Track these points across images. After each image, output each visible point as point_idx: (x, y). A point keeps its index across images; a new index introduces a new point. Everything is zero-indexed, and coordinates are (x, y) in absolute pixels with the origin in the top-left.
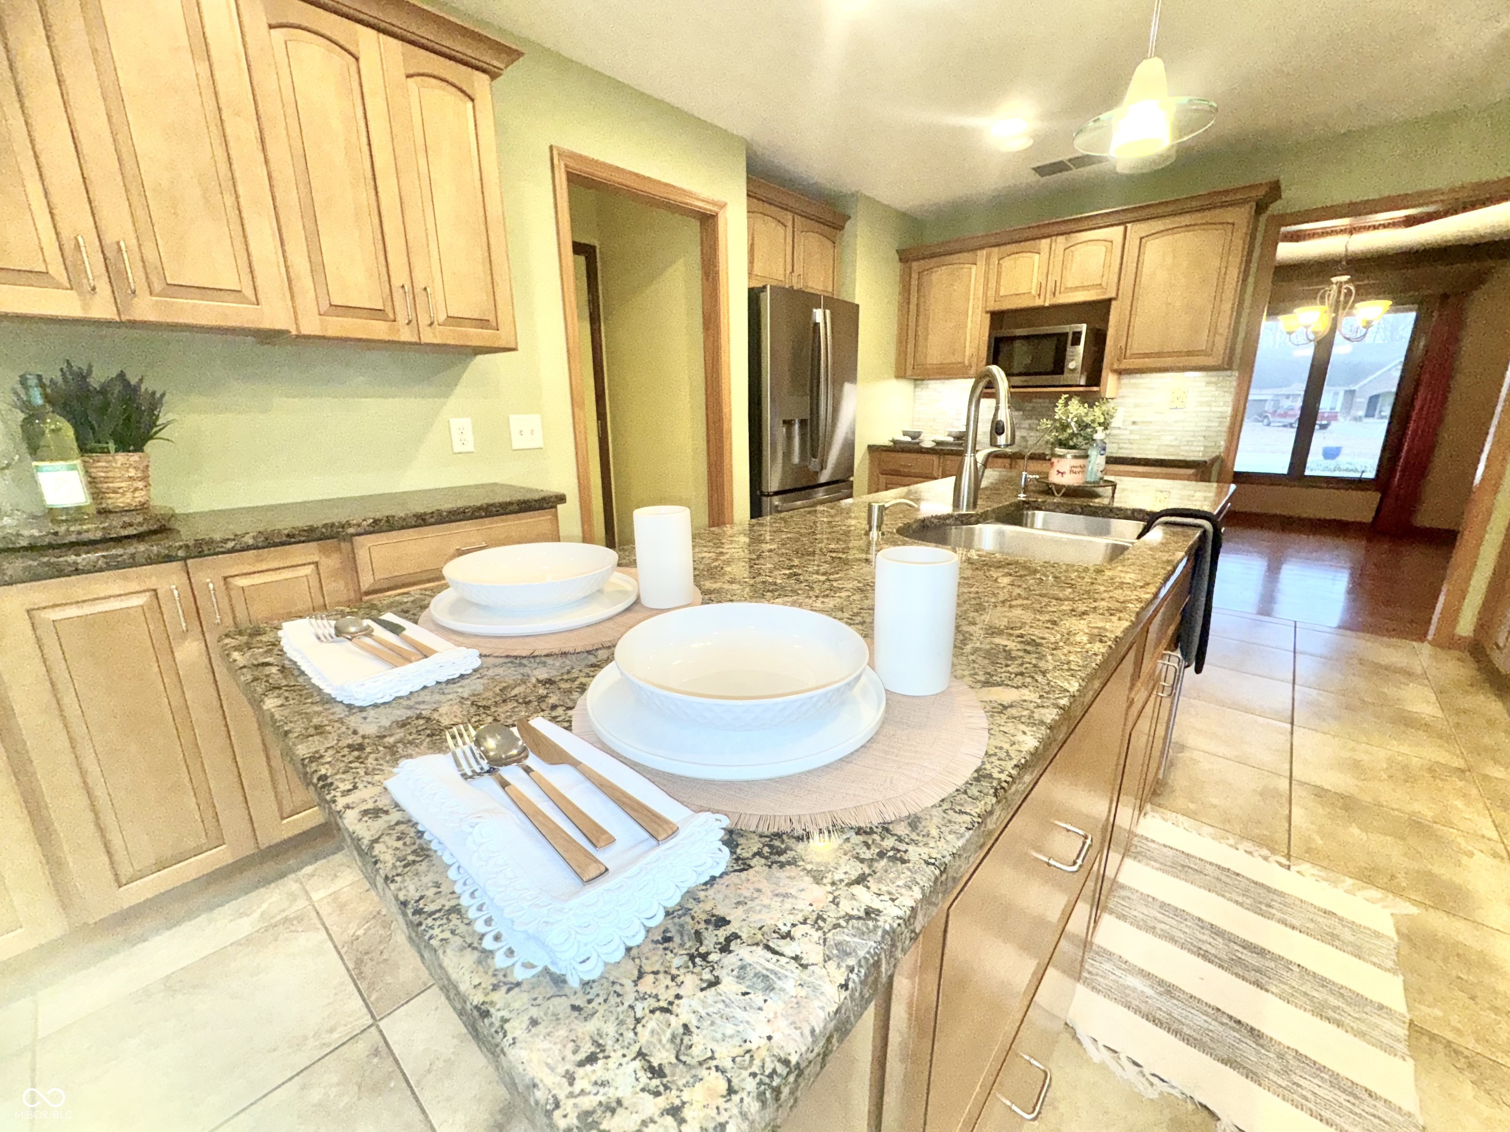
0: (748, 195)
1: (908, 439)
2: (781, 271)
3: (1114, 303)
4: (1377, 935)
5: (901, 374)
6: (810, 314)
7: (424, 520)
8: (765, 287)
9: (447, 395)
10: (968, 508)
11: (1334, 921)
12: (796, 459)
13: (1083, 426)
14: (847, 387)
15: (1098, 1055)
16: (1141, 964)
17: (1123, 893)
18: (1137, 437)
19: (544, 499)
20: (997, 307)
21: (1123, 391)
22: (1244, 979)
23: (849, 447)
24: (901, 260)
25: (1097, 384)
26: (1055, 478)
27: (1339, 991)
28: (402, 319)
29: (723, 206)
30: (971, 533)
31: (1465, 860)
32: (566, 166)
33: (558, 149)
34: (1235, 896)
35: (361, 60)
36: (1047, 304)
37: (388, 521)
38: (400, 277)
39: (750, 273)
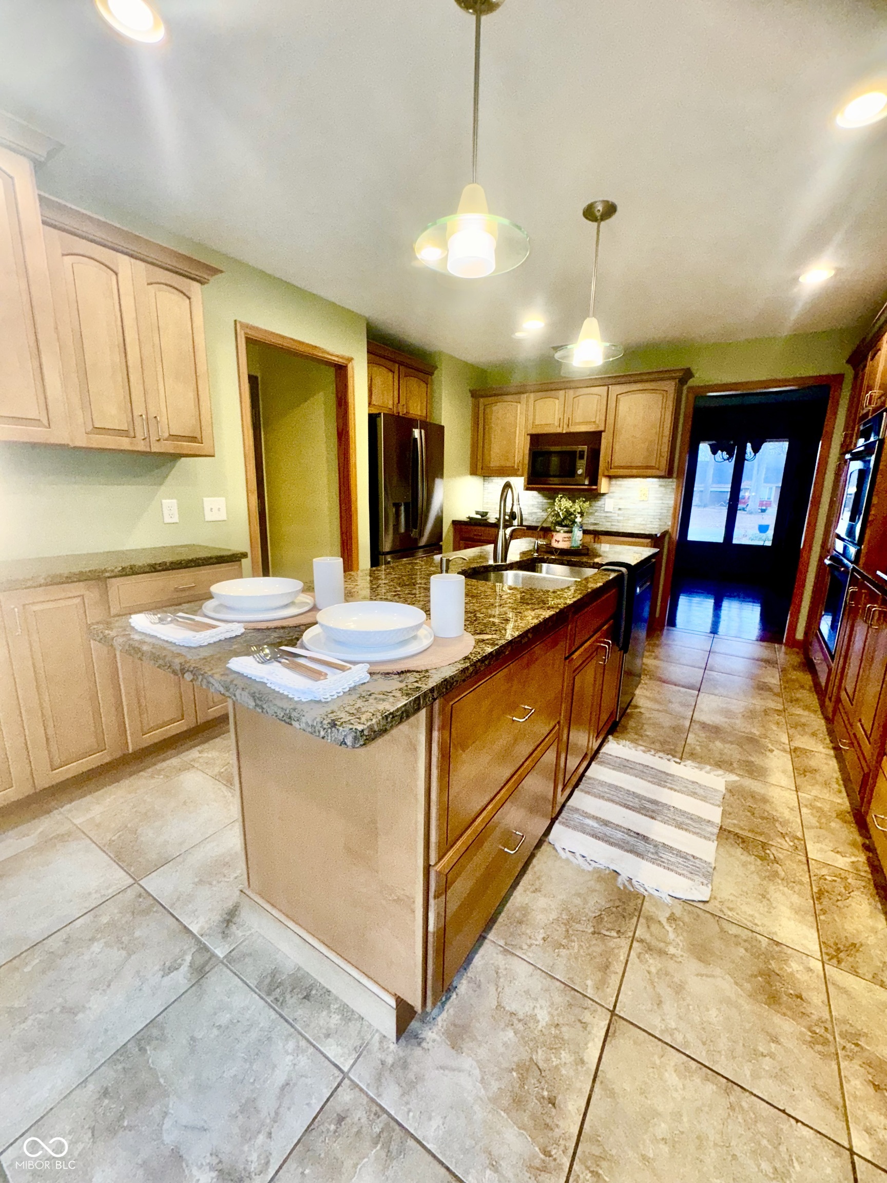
0: (368, 352)
1: (479, 517)
2: (391, 402)
3: (603, 434)
4: (716, 791)
5: (474, 472)
6: (411, 433)
7: (154, 568)
8: (380, 414)
9: (161, 484)
10: (502, 562)
11: (696, 786)
12: (402, 530)
13: (569, 513)
14: (438, 482)
15: (563, 855)
16: (593, 813)
17: (590, 781)
18: (622, 518)
19: (233, 555)
20: (534, 432)
21: (612, 489)
22: (646, 815)
23: (439, 520)
24: (472, 396)
25: (596, 485)
26: (555, 544)
27: (691, 817)
28: (140, 436)
29: (350, 360)
30: (502, 576)
31: (768, 753)
32: (245, 333)
33: (240, 322)
34: (649, 779)
35: (120, 275)
36: (564, 432)
37: (131, 568)
38: (139, 410)
39: (370, 404)
